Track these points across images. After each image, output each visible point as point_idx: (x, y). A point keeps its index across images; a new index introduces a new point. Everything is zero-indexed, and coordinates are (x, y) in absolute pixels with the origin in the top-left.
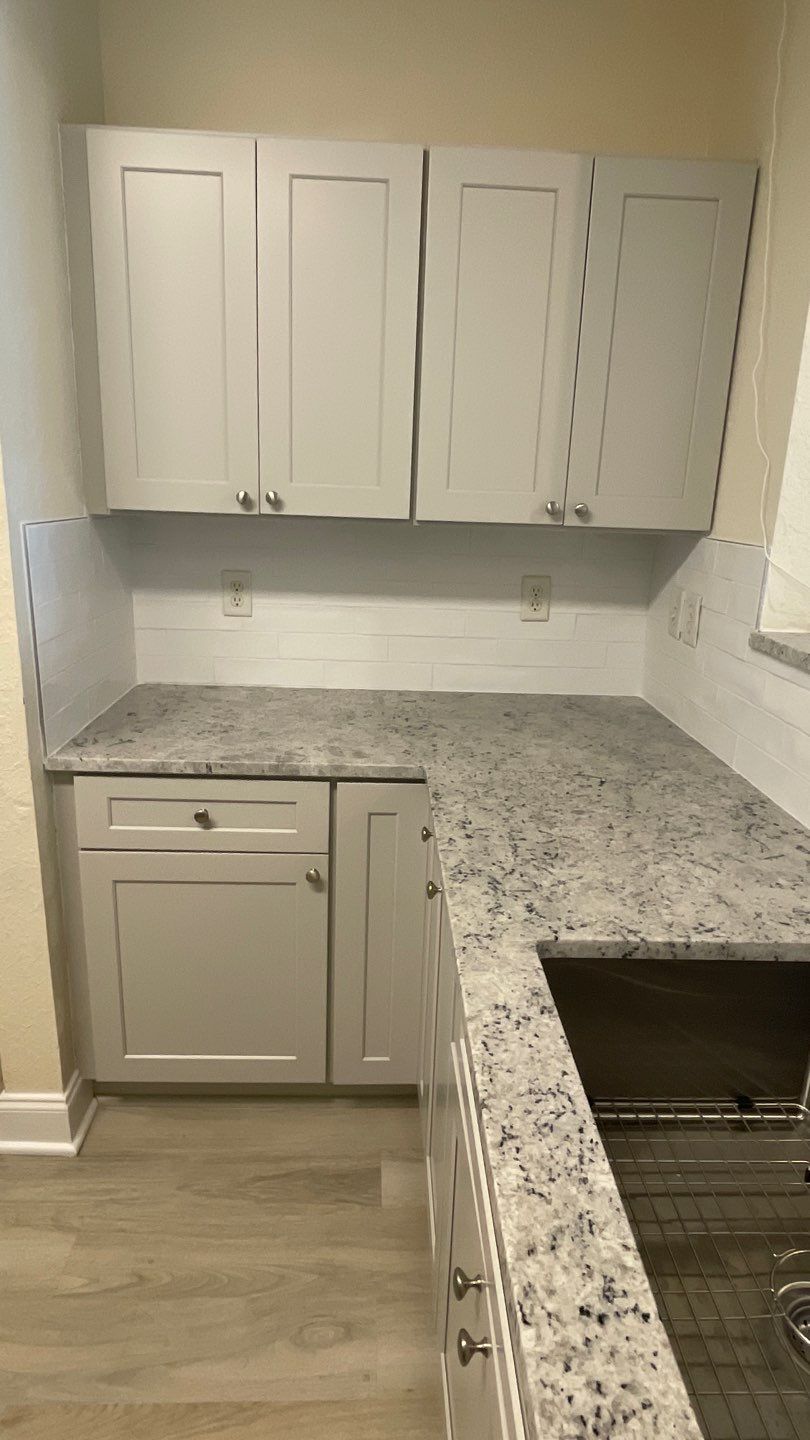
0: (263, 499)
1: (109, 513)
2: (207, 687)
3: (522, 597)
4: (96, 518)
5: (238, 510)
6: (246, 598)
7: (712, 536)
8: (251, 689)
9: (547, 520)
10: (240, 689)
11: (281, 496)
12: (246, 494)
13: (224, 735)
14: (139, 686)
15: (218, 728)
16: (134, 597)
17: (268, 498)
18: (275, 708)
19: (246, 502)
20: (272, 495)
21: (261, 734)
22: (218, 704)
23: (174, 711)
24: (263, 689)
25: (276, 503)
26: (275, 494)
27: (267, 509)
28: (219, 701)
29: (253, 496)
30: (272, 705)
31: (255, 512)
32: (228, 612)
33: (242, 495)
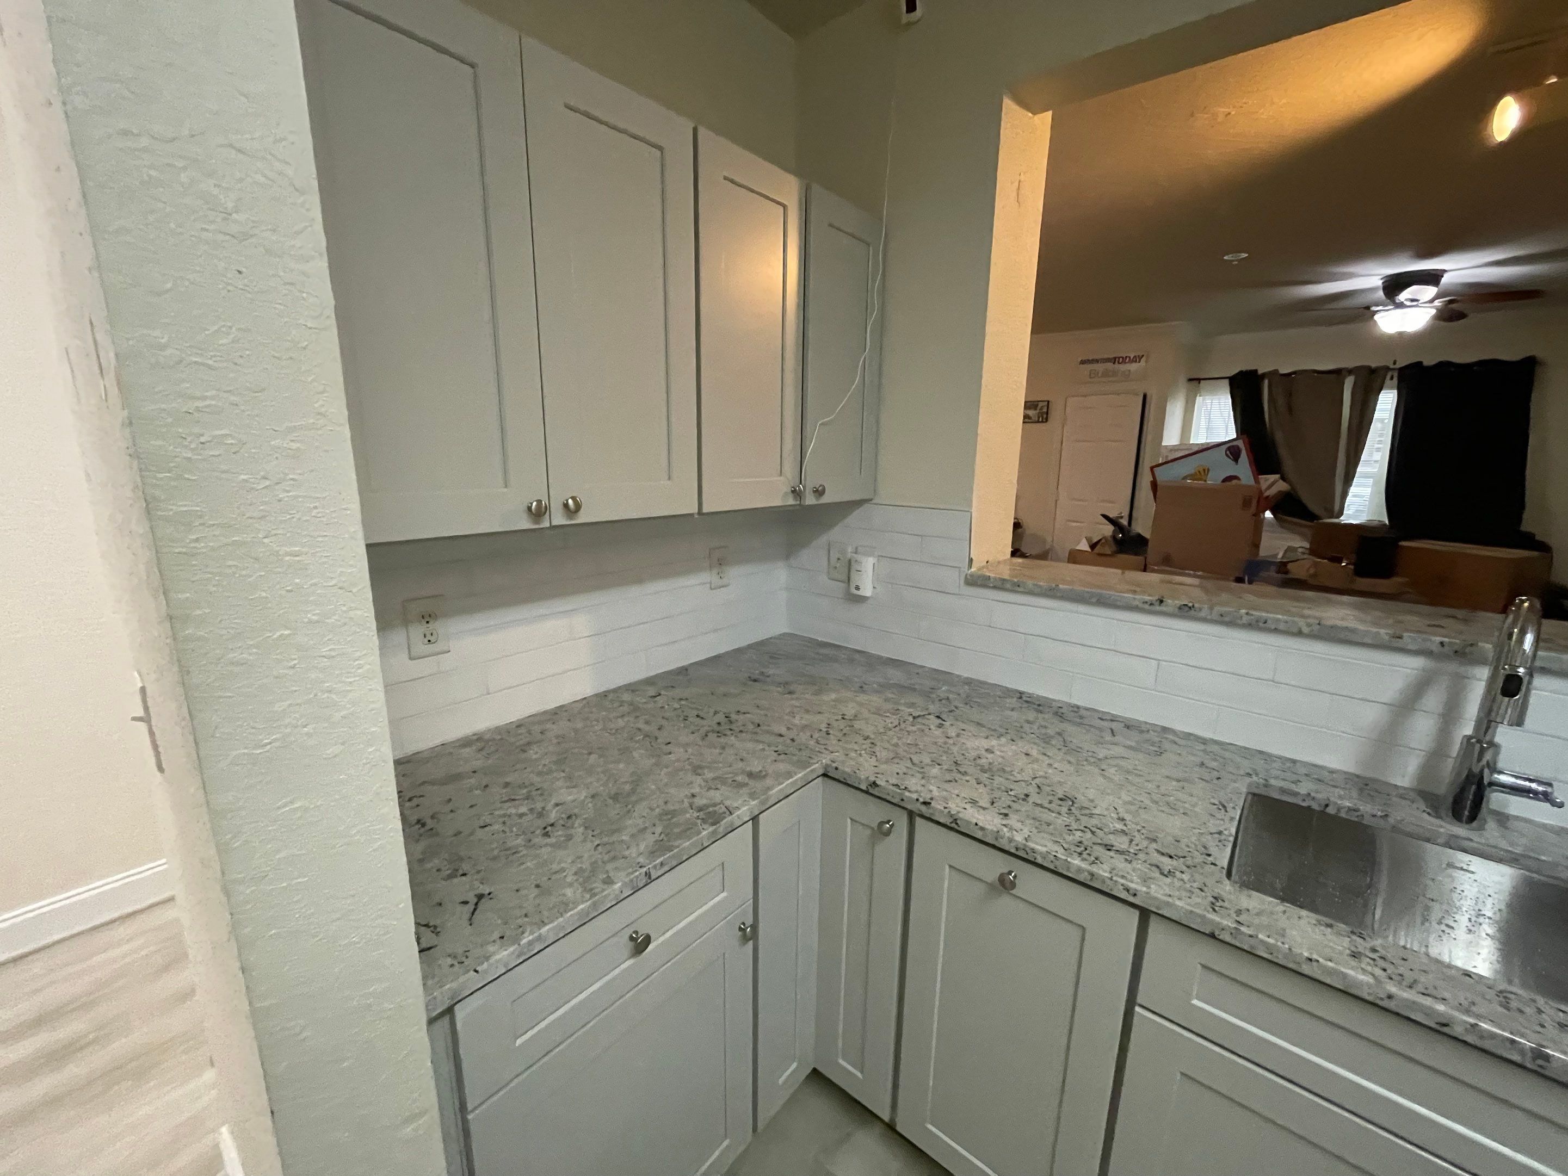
0: (559, 508)
3: (711, 568)
5: (526, 524)
6: (442, 629)
7: (874, 501)
9: (791, 501)
11: (582, 501)
13: (577, 821)
15: (552, 817)
18: (551, 757)
21: (614, 798)
22: (470, 782)
27: (559, 519)
31: (546, 524)
32: (417, 654)
33: (534, 504)
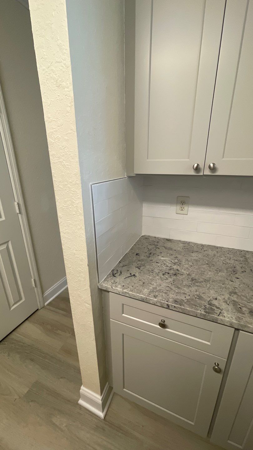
0: (207, 166)
1: (135, 175)
2: (167, 240)
4: (130, 177)
5: (193, 173)
6: (186, 208)
8: (184, 243)
10: (179, 242)
11: (217, 166)
12: (198, 165)
13: (175, 277)
14: (142, 236)
15: (172, 272)
16: (143, 205)
17: (210, 167)
18: (196, 258)
19: (197, 169)
20: (212, 165)
21: (192, 280)
22: (171, 252)
23: (154, 254)
24: (189, 243)
25: (213, 169)
26: (214, 164)
27: (207, 172)
28: (171, 249)
29: (201, 166)
30: (194, 256)
31: (201, 174)
32: (178, 213)
33: (196, 165)
